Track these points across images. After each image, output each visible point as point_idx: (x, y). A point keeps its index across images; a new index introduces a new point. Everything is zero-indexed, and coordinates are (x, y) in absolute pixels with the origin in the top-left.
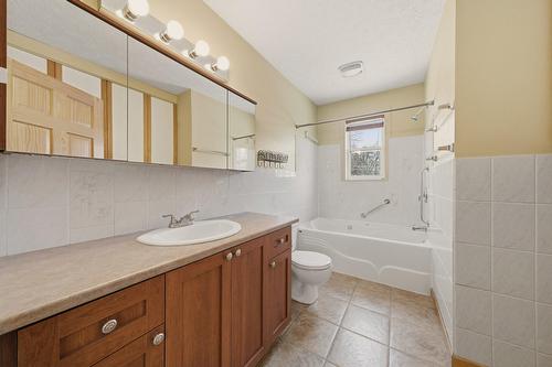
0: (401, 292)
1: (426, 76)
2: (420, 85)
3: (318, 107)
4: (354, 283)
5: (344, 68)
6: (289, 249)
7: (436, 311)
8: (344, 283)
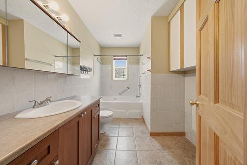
0: (134, 119)
1: (140, 45)
2: (137, 48)
3: (102, 48)
4: (119, 120)
5: (116, 35)
6: (99, 110)
7: (144, 122)
8: (116, 121)
